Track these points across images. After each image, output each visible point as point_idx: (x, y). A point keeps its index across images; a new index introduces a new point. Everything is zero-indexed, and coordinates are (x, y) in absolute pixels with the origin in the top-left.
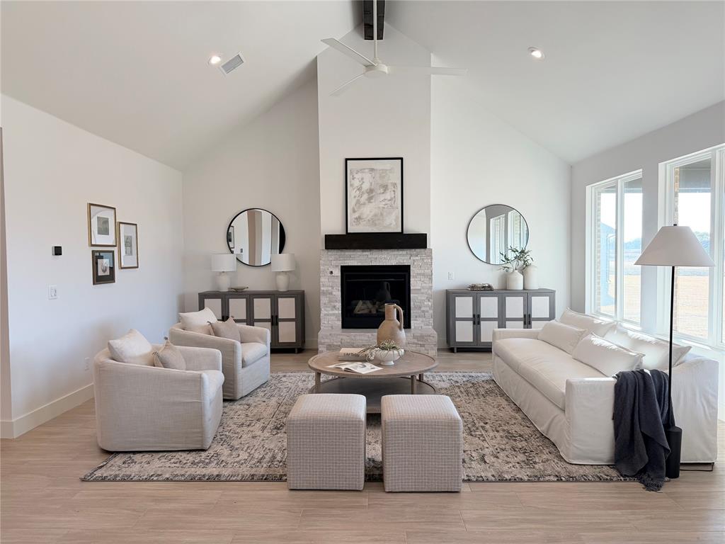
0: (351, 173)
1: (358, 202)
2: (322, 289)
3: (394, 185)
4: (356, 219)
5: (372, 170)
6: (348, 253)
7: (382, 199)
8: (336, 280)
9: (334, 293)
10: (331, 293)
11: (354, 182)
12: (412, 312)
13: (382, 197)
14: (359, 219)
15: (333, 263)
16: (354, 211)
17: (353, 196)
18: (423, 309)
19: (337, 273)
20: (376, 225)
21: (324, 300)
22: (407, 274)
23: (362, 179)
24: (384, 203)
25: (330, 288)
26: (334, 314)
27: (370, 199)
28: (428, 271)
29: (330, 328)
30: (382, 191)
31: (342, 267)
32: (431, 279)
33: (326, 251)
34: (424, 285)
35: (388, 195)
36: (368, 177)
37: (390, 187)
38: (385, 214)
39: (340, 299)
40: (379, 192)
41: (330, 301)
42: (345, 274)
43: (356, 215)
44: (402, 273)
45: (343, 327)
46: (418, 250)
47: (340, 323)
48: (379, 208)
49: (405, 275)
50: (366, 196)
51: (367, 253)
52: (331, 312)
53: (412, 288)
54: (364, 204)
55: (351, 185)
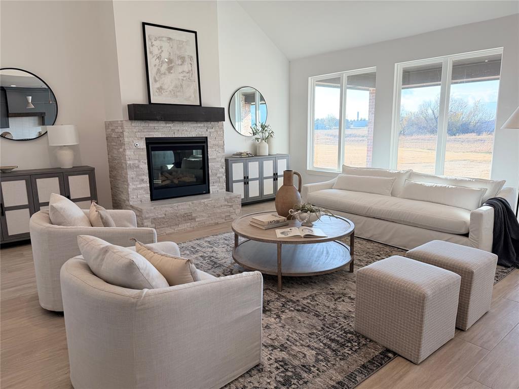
0: (150, 39)
1: (158, 70)
2: (128, 162)
3: (191, 57)
4: (158, 88)
5: (170, 39)
6: (152, 124)
7: (180, 70)
8: (142, 153)
9: (141, 166)
10: (138, 167)
11: (152, 50)
12: (210, 178)
13: (180, 69)
14: (160, 89)
15: (138, 135)
16: (156, 81)
17: (153, 65)
18: (218, 175)
19: (142, 145)
20: (177, 97)
21: (131, 174)
22: (205, 145)
23: (161, 47)
24: (182, 75)
25: (137, 162)
26: (142, 188)
27: (170, 69)
28: (221, 142)
29: (139, 202)
30: (180, 62)
31: (147, 139)
32: (223, 149)
33: (130, 122)
34: (219, 154)
35: (186, 67)
36: (166, 45)
37: (187, 60)
38: (184, 86)
39: (147, 171)
40: (177, 63)
41: (138, 175)
42: (150, 146)
43: (158, 85)
44: (201, 144)
45: (153, 199)
46: (212, 123)
47: (149, 196)
48: (179, 79)
49: (204, 146)
50: (165, 66)
51: (170, 125)
52: (139, 186)
53: (209, 158)
54: (165, 74)
55: (151, 52)
